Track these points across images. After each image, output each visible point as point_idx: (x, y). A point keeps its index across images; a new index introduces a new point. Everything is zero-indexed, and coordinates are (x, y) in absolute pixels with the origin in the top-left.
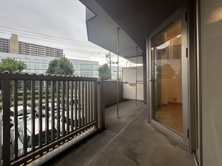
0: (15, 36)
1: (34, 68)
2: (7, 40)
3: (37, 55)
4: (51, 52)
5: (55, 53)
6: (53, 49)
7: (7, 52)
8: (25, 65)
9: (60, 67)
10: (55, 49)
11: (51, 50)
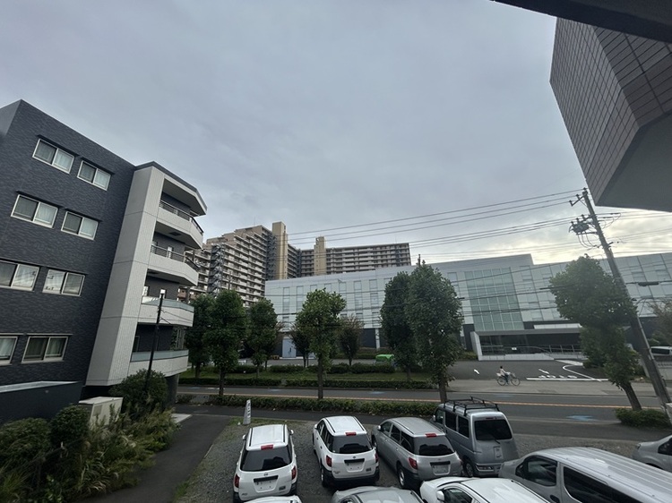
0: (320, 241)
1: (354, 308)
2: (310, 251)
3: (357, 268)
4: (382, 256)
5: (391, 255)
6: (385, 246)
7: (311, 274)
8: (342, 300)
9: (416, 296)
10: (391, 246)
11: (381, 252)
